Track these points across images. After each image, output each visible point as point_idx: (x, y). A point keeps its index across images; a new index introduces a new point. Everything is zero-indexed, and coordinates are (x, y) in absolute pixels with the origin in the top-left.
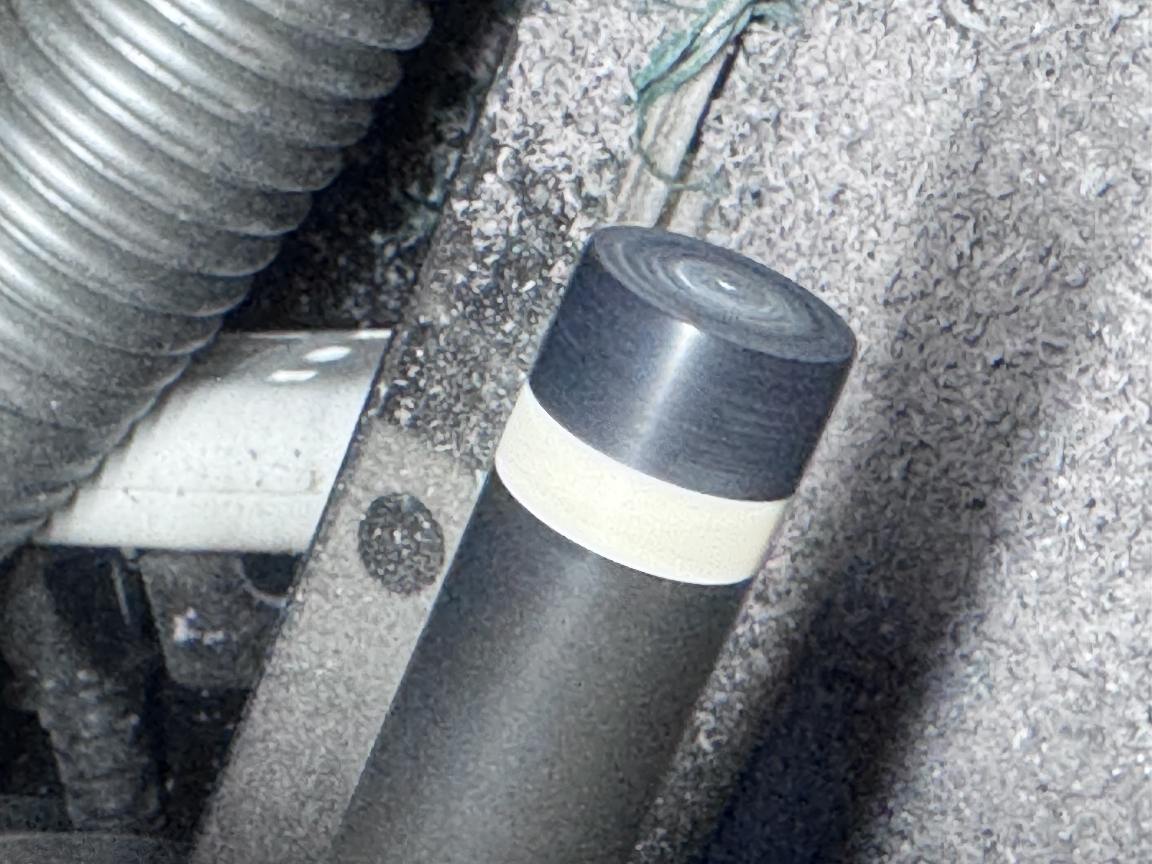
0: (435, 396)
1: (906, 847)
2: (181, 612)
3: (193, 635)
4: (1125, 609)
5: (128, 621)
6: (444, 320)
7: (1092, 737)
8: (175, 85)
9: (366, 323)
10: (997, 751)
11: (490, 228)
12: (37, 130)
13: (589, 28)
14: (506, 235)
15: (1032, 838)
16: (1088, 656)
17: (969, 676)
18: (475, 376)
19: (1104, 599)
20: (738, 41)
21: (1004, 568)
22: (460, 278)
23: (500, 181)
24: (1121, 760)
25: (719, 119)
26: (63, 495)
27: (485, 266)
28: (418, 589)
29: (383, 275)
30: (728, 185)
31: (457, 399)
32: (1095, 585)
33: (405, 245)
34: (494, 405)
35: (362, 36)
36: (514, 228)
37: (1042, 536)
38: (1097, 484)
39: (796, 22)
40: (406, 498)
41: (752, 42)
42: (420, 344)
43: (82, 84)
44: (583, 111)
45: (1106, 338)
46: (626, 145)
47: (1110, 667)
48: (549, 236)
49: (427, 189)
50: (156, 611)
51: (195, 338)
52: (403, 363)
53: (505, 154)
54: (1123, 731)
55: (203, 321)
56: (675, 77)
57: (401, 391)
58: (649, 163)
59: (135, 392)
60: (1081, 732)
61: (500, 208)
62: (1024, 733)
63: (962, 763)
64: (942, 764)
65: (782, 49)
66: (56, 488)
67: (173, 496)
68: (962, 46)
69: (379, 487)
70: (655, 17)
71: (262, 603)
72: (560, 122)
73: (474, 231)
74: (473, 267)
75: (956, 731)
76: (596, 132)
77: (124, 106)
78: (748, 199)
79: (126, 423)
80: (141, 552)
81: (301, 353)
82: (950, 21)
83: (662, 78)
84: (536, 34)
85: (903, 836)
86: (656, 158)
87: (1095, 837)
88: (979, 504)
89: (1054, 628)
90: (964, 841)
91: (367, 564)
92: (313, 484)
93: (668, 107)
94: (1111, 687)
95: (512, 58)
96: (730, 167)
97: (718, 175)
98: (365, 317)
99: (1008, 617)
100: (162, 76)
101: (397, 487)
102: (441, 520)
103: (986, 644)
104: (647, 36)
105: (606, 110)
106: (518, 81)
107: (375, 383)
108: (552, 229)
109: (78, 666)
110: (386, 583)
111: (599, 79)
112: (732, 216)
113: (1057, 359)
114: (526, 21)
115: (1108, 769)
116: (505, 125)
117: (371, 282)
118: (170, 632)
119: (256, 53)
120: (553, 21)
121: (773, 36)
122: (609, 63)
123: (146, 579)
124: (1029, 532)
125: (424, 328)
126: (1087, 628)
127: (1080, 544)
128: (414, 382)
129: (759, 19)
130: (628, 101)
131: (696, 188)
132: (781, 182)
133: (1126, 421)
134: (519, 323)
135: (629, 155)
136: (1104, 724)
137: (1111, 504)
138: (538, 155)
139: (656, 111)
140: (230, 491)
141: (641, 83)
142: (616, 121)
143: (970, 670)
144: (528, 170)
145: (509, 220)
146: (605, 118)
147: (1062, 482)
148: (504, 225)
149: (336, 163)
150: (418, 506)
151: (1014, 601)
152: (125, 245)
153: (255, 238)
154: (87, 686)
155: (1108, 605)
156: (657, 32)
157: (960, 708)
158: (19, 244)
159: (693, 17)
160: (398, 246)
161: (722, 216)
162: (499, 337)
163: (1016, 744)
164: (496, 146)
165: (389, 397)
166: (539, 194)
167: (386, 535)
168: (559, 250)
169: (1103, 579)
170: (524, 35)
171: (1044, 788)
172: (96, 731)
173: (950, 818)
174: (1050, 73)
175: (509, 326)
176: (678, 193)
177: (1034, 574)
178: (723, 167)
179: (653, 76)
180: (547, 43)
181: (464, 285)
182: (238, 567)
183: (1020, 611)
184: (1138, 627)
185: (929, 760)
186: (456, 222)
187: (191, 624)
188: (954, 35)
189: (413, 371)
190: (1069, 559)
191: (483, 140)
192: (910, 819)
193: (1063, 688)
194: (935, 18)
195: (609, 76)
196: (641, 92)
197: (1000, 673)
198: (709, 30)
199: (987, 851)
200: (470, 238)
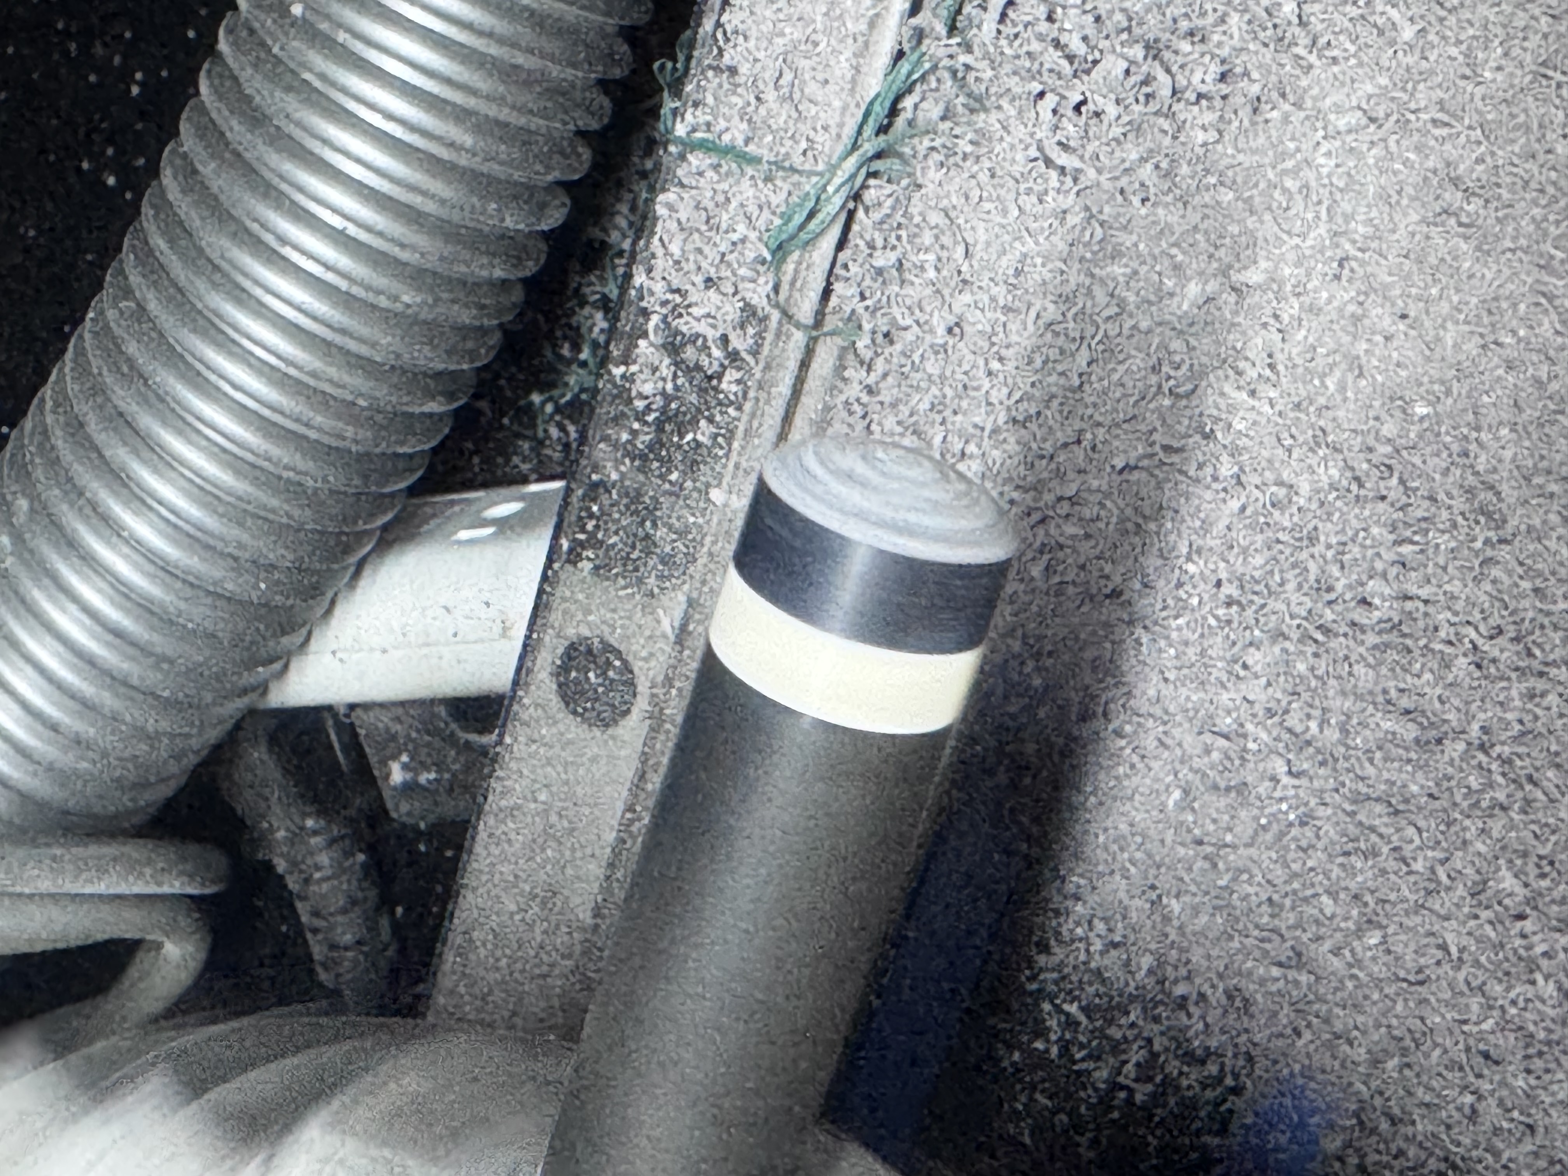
0: (614, 546)
1: (1079, 908)
2: (395, 757)
3: (409, 776)
4: (1257, 677)
5: (345, 768)
6: (614, 476)
7: (1239, 793)
8: (343, 285)
9: (534, 476)
10: (1155, 813)
11: (648, 389)
12: (220, 337)
13: (721, 198)
14: (663, 393)
15: (1193, 888)
16: (1228, 720)
17: (1122, 749)
18: (648, 524)
19: (1237, 667)
20: (857, 197)
21: (1144, 649)
22: (625, 437)
23: (652, 344)
24: (1267, 811)
25: (846, 267)
26: (277, 666)
27: (646, 423)
28: (616, 722)
29: (546, 431)
30: (860, 327)
31: (633, 547)
32: (1228, 655)
33: (563, 401)
34: (668, 549)
35: (509, 222)
36: (669, 387)
37: (1176, 617)
38: (1222, 565)
39: (909, 175)
40: (596, 641)
41: (870, 196)
42: (594, 500)
43: (258, 292)
44: (723, 274)
45: (1219, 435)
46: (765, 301)
47: (1250, 727)
48: (702, 391)
49: (576, 348)
50: (373, 760)
51: (384, 512)
52: (580, 518)
53: (655, 319)
54: (1267, 784)
55: (392, 495)
56: (803, 236)
57: (582, 545)
58: (787, 315)
59: (335, 566)
60: (1228, 789)
61: (655, 370)
62: (1177, 794)
63: (1123, 827)
64: (1106, 830)
65: (897, 200)
66: (271, 661)
67: (377, 654)
68: (1062, 183)
69: (571, 632)
70: (779, 183)
71: (467, 742)
72: (702, 286)
73: (634, 393)
74: (636, 426)
75: (1115, 799)
76: (735, 293)
77: (299, 309)
78: (880, 339)
79: (330, 595)
80: (352, 707)
81: (479, 511)
82: (1049, 162)
83: (792, 238)
84: (671, 208)
85: (1077, 898)
86: (793, 310)
87: (1249, 882)
88: (1116, 594)
89: (1194, 698)
90: (1132, 897)
91: (567, 704)
92: (505, 631)
93: (799, 263)
94: (1251, 746)
95: (653, 233)
96: (860, 310)
97: (849, 319)
98: (532, 470)
99: (1152, 692)
100: (330, 277)
101: (585, 632)
102: (630, 658)
103: (1135, 719)
104: (775, 200)
105: (742, 272)
106: (660, 252)
107: (556, 537)
108: (704, 385)
109: (304, 815)
110: (584, 720)
111: (734, 244)
112: (867, 355)
113: (1175, 458)
114: (661, 198)
115: (1257, 819)
116: (652, 293)
117: (534, 438)
118: (388, 776)
119: (413, 248)
120: (685, 196)
121: (889, 189)
122: (742, 229)
123: (362, 732)
124: (1164, 614)
125: (595, 486)
126: (1225, 696)
127: (1212, 622)
128: (592, 535)
129: (875, 175)
130: (763, 262)
131: (832, 333)
132: (908, 321)
133: (1243, 509)
134: (684, 473)
135: (768, 309)
136: (1249, 780)
137: (1236, 583)
138: (686, 318)
139: (789, 267)
140: (427, 645)
141: (774, 245)
142: (754, 281)
143: (1123, 743)
144: (677, 332)
145: (664, 379)
146: (743, 279)
147: (1191, 568)
148: (660, 384)
149: (495, 339)
150: (608, 648)
151: (1155, 677)
152: (313, 435)
153: (431, 415)
154: (315, 833)
155: (1242, 673)
156: (784, 195)
157: (1117, 778)
158: (216, 444)
159: (814, 179)
160: (556, 403)
161: (857, 355)
162: (667, 486)
163: (1171, 803)
164: (645, 313)
165: (571, 550)
166: (690, 354)
167: (582, 677)
168: (713, 403)
169: (1236, 649)
170: (661, 210)
171: (1200, 843)
172: (328, 872)
173: (1117, 877)
174: (1144, 201)
175: (674, 477)
176: (815, 339)
177: (1172, 651)
178: (853, 311)
179: (784, 236)
180: (683, 216)
181: (628, 441)
182: (442, 711)
183: (1162, 685)
184: (1270, 690)
185: (1093, 828)
186: (615, 385)
187: (405, 767)
188: (1053, 174)
189: (590, 526)
190: (1202, 635)
191: (633, 309)
192: (1082, 882)
193: (1208, 751)
194: (1035, 160)
195: (743, 241)
196: (774, 253)
197: (1150, 743)
198: (830, 189)
199: (1153, 903)
200: (630, 401)
